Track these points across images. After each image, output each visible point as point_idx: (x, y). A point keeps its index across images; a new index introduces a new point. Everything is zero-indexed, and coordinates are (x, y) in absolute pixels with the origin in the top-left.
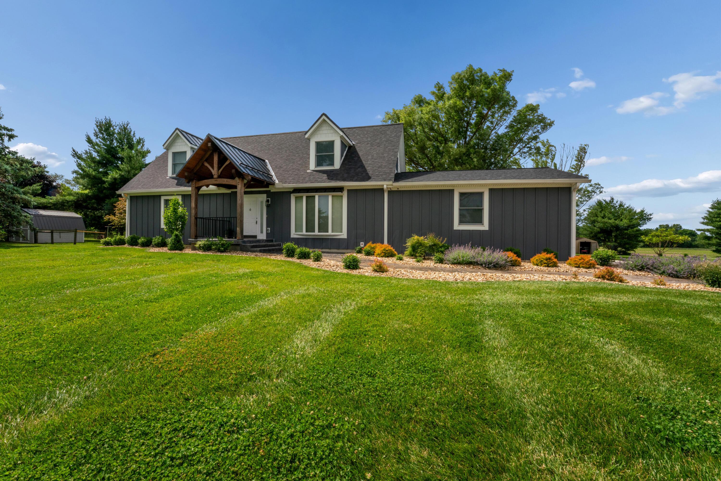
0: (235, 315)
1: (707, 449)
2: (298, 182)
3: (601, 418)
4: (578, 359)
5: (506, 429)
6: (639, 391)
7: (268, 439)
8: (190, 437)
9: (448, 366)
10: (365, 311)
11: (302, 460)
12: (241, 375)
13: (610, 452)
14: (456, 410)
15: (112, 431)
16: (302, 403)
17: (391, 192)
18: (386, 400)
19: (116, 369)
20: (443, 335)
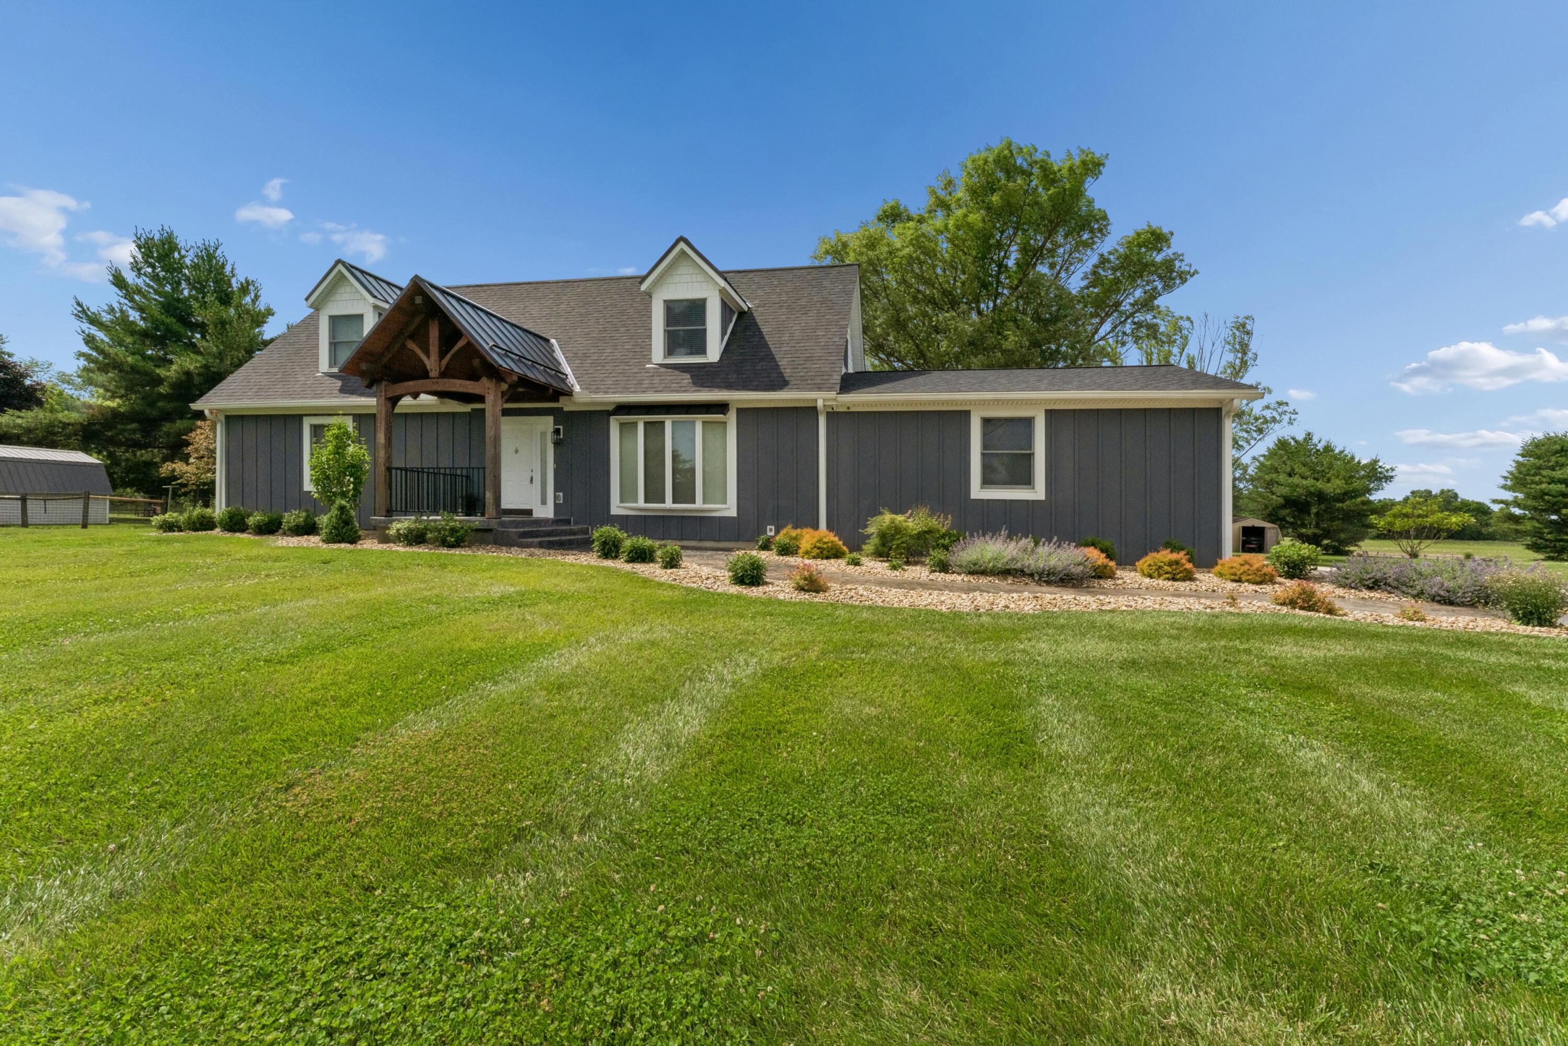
0: (484, 689)
1: (1519, 975)
2: (625, 390)
3: (1293, 910)
4: (1242, 780)
5: (1090, 936)
6: (1373, 851)
7: (561, 975)
8: (375, 978)
9: (961, 798)
10: (779, 679)
11: (639, 1019)
12: (499, 828)
13: (1316, 985)
14: (980, 895)
15: (179, 974)
16: (639, 887)
17: (833, 416)
18: (828, 876)
19: (193, 823)
20: (951, 728)
